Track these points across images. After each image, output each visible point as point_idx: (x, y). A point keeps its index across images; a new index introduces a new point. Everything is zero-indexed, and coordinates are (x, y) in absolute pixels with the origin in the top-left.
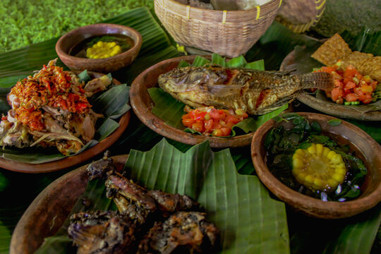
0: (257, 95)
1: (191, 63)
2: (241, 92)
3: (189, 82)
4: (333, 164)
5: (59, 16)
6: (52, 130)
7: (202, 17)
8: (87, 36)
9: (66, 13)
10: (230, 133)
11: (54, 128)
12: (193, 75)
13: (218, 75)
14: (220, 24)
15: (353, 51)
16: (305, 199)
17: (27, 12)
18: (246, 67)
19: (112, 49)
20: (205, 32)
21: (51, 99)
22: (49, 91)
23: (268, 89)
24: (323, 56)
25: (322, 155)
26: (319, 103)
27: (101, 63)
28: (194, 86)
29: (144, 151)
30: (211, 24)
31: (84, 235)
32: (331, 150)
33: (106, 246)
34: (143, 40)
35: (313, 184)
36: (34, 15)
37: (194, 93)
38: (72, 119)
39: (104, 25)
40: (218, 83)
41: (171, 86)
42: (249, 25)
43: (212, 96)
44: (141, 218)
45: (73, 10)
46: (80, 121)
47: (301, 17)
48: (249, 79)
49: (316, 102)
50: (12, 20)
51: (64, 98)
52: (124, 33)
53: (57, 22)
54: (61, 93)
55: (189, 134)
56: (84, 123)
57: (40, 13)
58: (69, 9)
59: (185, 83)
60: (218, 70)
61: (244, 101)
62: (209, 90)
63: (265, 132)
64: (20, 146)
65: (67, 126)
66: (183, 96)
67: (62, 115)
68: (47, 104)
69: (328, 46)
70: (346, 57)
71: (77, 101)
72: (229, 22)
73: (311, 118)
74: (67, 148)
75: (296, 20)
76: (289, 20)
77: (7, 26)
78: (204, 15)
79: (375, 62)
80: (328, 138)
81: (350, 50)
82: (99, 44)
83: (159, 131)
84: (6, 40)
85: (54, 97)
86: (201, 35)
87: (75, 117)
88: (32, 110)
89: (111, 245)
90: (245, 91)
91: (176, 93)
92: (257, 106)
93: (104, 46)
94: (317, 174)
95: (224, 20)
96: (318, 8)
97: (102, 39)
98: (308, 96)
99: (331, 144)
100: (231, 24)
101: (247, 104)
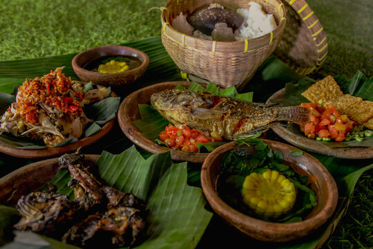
0: (236, 122)
1: (187, 88)
2: (223, 118)
3: (175, 102)
4: (284, 191)
5: (93, 38)
6: (43, 124)
7: (194, 45)
8: (103, 54)
9: (101, 37)
10: (196, 150)
11: (45, 123)
12: (181, 97)
13: (204, 100)
14: (210, 53)
15: (344, 93)
16: (234, 214)
17: (69, 33)
18: (236, 97)
19: (121, 67)
20: (198, 60)
21: (48, 98)
22: (47, 91)
23: (248, 118)
24: (312, 94)
25: (276, 181)
26: (290, 135)
27: (105, 77)
28: (179, 107)
29: (114, 153)
30: (203, 53)
31: (29, 207)
32: (287, 178)
33: (43, 219)
34: (150, 60)
35: (256, 206)
36: (73, 36)
37: (177, 112)
38: (63, 118)
39: (120, 47)
40: (202, 106)
41: (159, 104)
42: (237, 56)
43: (193, 117)
44: (86, 206)
45: (106, 35)
46: (71, 122)
47: (308, 60)
48: (233, 107)
49: (288, 134)
50: (54, 38)
51: (59, 98)
52: (135, 55)
53: (90, 43)
54: (58, 94)
55: (156, 145)
56: (73, 124)
57: (79, 34)
58: (104, 33)
59: (171, 102)
60: (206, 96)
61: (222, 126)
62: (192, 111)
63: (223, 151)
64: (16, 135)
65: (56, 123)
66: (168, 114)
67: (55, 113)
68: (44, 102)
69: (319, 86)
70: (336, 98)
71: (70, 104)
72: (218, 51)
73: (275, 146)
74: (51, 141)
75: (304, 63)
76: (298, 63)
77: (49, 42)
78: (196, 44)
79: (362, 105)
80: (288, 167)
81: (341, 92)
82: (112, 62)
83: (131, 138)
84: (43, 53)
85: (50, 97)
86: (194, 62)
87: (67, 118)
88: (29, 104)
89: (47, 219)
90: (226, 117)
91: (163, 111)
92: (234, 132)
93: (115, 65)
94: (265, 198)
95: (213, 49)
96: (319, 51)
97: (117, 59)
98: (282, 127)
99: (289, 173)
100: (220, 54)
101: (224, 129)
